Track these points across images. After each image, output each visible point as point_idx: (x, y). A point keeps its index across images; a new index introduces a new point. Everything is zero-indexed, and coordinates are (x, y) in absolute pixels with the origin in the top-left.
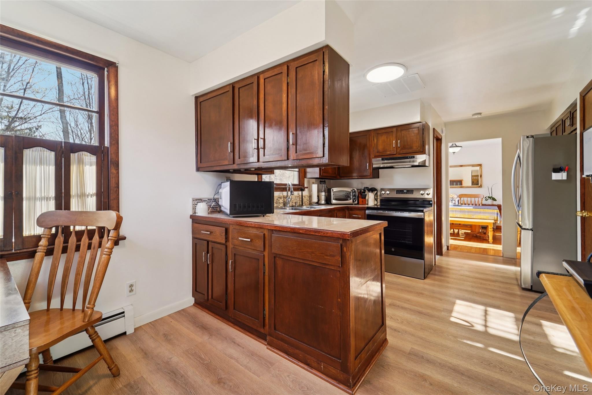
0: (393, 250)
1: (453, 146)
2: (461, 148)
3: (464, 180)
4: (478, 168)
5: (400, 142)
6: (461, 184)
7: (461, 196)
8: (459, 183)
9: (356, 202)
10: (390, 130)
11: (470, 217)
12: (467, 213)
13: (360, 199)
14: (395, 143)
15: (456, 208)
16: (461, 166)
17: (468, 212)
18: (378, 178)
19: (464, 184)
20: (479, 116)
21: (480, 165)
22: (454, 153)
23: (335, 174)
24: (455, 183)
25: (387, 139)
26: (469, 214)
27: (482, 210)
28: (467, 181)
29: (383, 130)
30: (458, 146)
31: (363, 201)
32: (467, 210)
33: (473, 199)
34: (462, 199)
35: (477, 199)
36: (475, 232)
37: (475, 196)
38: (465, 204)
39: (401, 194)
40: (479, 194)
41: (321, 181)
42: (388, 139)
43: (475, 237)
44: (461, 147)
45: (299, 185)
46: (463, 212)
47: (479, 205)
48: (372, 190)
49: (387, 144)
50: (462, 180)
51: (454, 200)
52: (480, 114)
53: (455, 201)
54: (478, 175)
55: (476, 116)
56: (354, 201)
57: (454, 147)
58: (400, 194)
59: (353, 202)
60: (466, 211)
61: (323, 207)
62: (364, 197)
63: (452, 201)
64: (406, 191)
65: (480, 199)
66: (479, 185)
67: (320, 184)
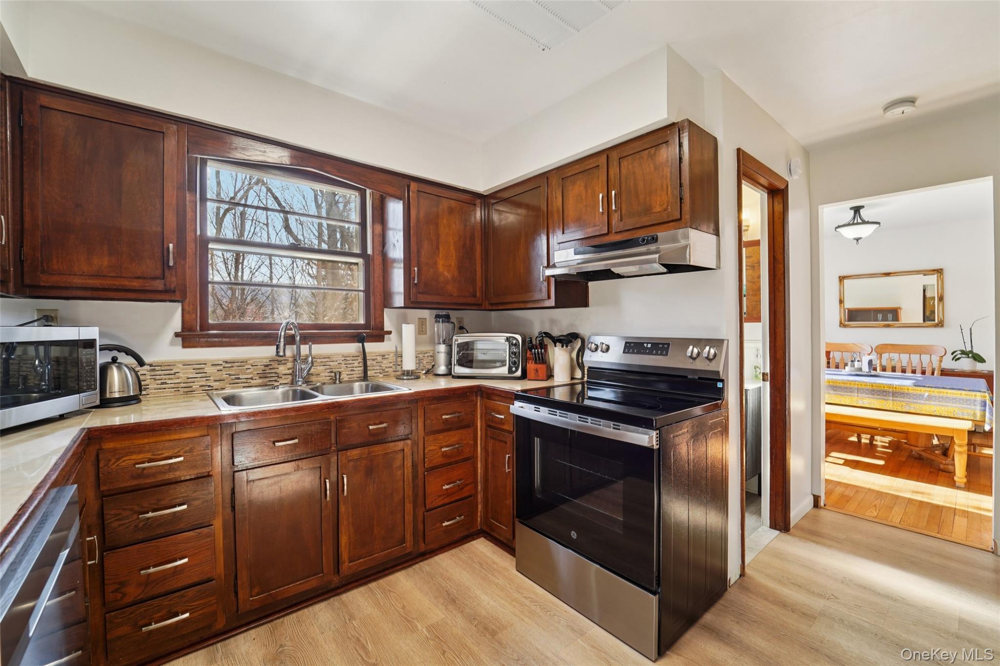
0: (574, 535)
1: (855, 222)
2: (877, 226)
3: (903, 306)
4: (932, 279)
5: (615, 194)
6: (896, 318)
7: (881, 349)
8: (890, 316)
9: (519, 373)
10: (592, 163)
11: (899, 409)
12: (891, 398)
13: (531, 366)
14: (606, 199)
15: (861, 383)
16: (888, 274)
17: (893, 394)
18: (586, 304)
19: (904, 318)
20: (908, 109)
21: (939, 272)
22: (857, 240)
23: (475, 296)
24: (880, 316)
25: (586, 191)
26: (894, 399)
27: (937, 390)
28: (912, 312)
29: (576, 165)
30: (868, 223)
31: (537, 370)
32: (891, 390)
33: (915, 358)
34: (885, 356)
35: (925, 358)
36: (917, 447)
37: (920, 350)
38: (894, 370)
39: (637, 353)
40: (933, 346)
41: (437, 316)
42: (589, 192)
43: (916, 458)
44: (878, 223)
45: (366, 326)
46: (878, 395)
47: (933, 374)
48: (568, 340)
49: (586, 206)
50: (900, 308)
51: (858, 361)
52: (911, 101)
53: (860, 363)
54: (934, 297)
55: (897, 111)
56: (514, 369)
57: (858, 224)
58: (633, 353)
59: (510, 371)
60: (889, 392)
61: (443, 384)
62: (543, 360)
63: (852, 361)
64: (649, 346)
65: (935, 359)
66: (936, 321)
67: (436, 321)
